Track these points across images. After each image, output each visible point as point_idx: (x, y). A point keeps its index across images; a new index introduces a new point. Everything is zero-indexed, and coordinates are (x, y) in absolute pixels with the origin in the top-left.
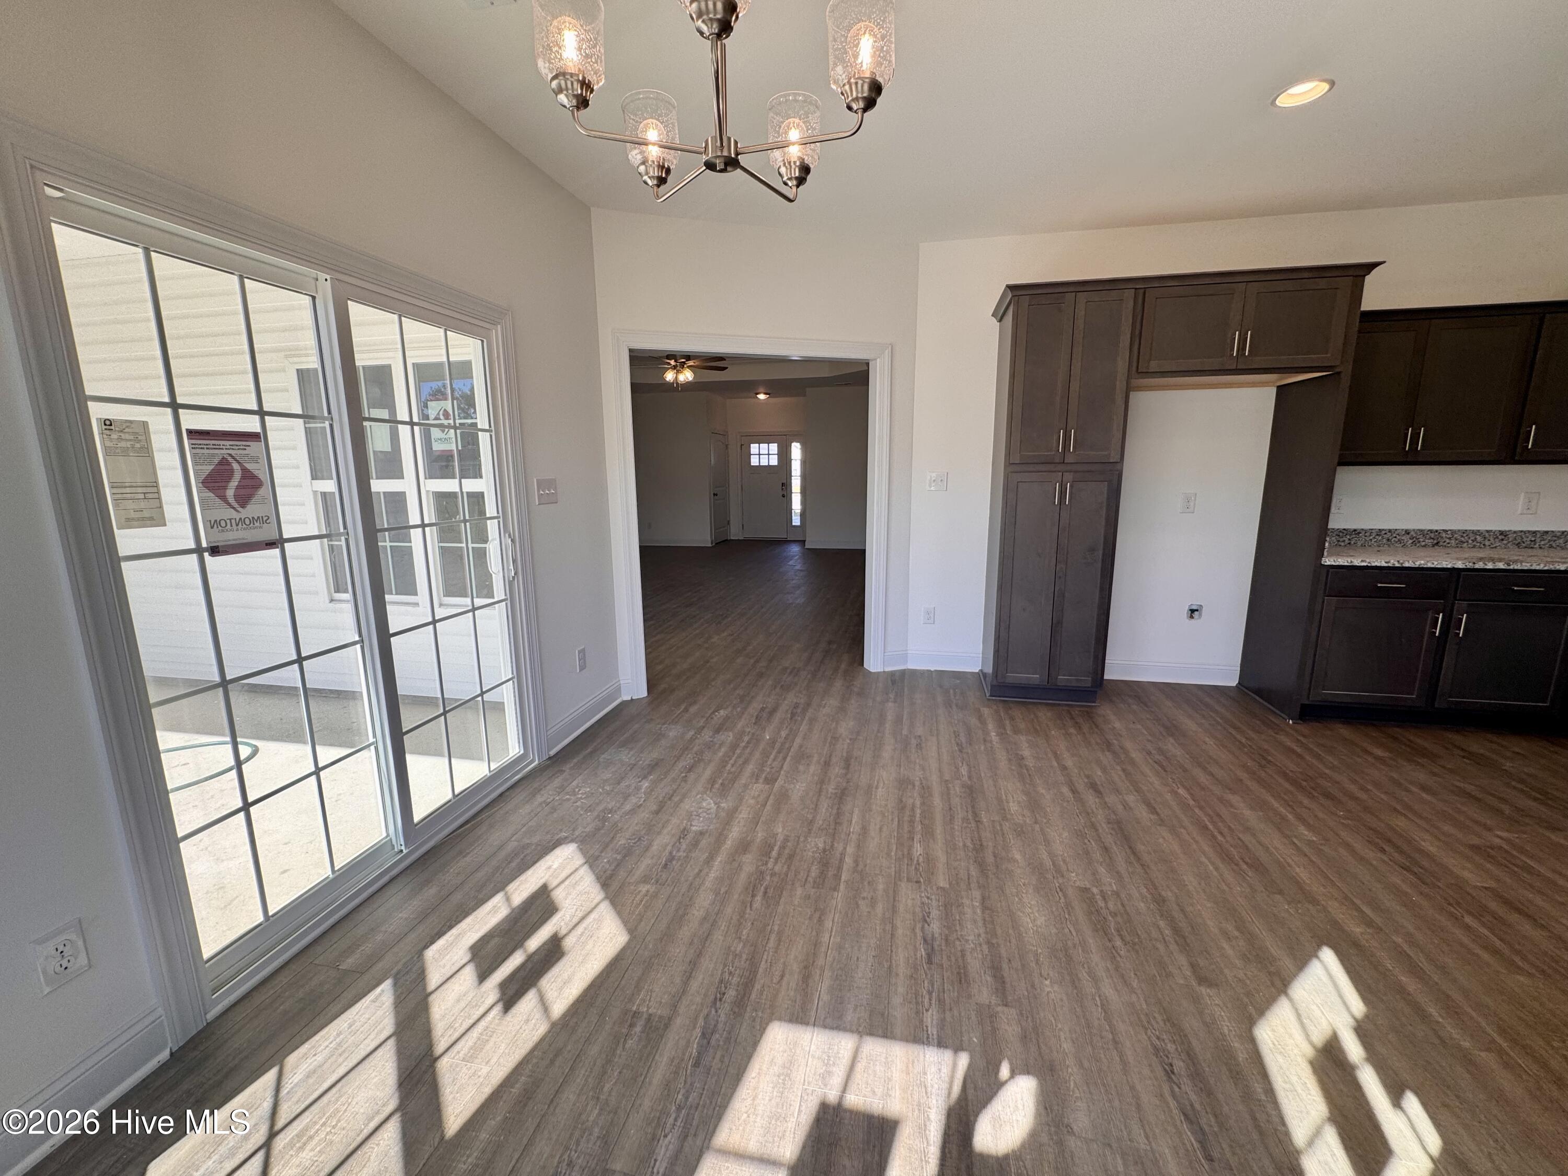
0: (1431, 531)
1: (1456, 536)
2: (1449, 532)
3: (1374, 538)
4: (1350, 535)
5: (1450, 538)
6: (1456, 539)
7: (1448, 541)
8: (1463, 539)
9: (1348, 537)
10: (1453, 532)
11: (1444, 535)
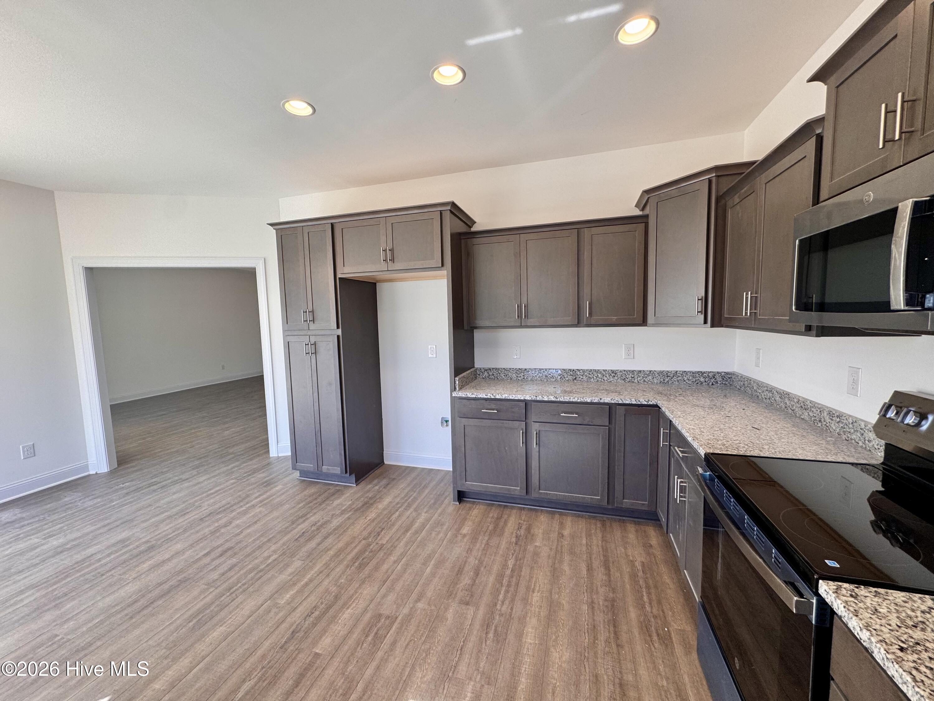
0: (570, 370)
1: (586, 374)
2: (581, 371)
3: (538, 374)
4: (524, 373)
5: (582, 375)
6: (586, 376)
7: (581, 377)
8: (590, 376)
9: (523, 374)
10: (584, 371)
11: (578, 373)
